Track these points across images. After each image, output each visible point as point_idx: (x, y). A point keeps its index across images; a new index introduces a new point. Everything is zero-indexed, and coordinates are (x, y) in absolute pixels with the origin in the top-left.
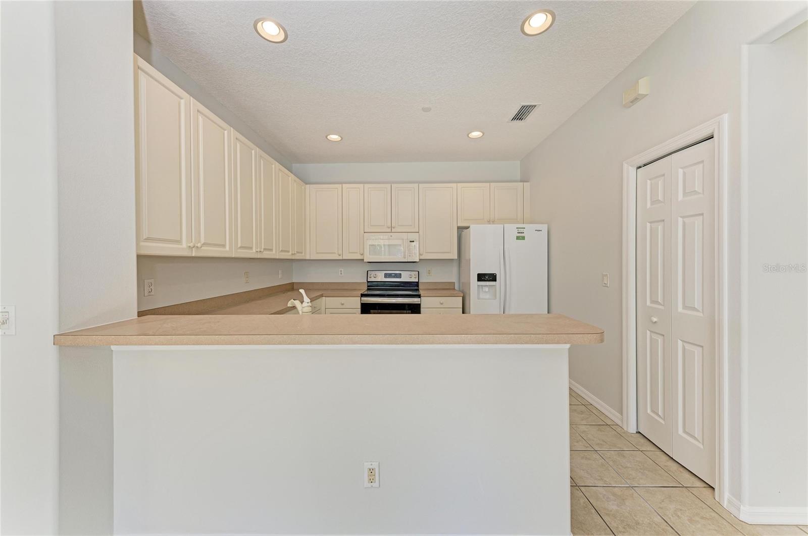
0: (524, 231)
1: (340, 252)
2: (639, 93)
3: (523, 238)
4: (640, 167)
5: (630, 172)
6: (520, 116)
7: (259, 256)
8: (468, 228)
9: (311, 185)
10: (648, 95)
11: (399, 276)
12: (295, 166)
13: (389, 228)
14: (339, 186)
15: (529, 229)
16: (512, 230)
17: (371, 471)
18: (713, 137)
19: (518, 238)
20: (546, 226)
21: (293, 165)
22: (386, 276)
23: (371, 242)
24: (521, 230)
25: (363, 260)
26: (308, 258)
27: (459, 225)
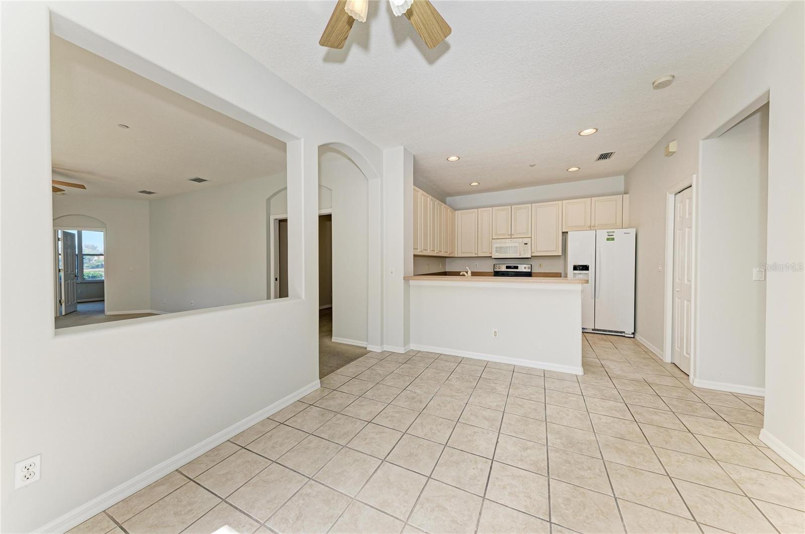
0: (614, 234)
1: (476, 252)
2: (670, 151)
3: (613, 239)
4: (677, 194)
5: (671, 198)
6: (604, 156)
7: (421, 254)
8: (567, 232)
9: (459, 211)
10: (675, 152)
11: (516, 267)
12: (448, 199)
13: (509, 235)
14: (476, 210)
15: (618, 234)
16: (603, 234)
17: (495, 332)
18: (691, 186)
19: (608, 239)
20: (635, 229)
21: (447, 198)
22: (508, 267)
23: (498, 245)
24: (612, 234)
25: (491, 257)
26: (456, 256)
27: (563, 231)
